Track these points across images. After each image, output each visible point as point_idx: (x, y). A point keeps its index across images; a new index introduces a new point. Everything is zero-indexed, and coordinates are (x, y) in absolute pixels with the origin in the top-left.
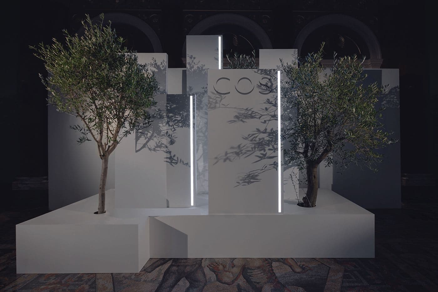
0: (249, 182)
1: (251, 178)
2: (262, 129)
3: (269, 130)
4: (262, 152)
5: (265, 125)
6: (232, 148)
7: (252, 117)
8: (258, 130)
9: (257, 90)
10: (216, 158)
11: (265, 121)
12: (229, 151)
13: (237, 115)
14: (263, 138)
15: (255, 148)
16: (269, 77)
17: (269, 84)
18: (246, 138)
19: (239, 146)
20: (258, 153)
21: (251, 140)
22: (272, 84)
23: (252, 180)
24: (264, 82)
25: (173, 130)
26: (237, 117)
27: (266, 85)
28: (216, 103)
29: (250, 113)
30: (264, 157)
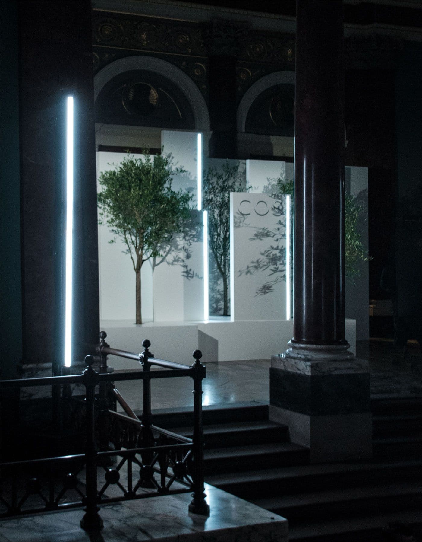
0: (265, 293)
1: (266, 289)
2: (275, 247)
3: (280, 247)
4: (275, 266)
5: (277, 243)
6: (252, 262)
7: (268, 236)
8: (272, 247)
9: (271, 212)
10: (240, 271)
11: (277, 240)
12: (250, 265)
13: (257, 233)
14: (276, 254)
15: (269, 262)
16: (280, 201)
17: (281, 208)
18: (263, 254)
19: (258, 261)
20: (272, 267)
21: (267, 256)
22: (283, 208)
23: (267, 291)
24: (277, 205)
25: (189, 244)
26: (256, 235)
27: (278, 208)
28: (240, 222)
29: (266, 232)
30: (276, 270)
